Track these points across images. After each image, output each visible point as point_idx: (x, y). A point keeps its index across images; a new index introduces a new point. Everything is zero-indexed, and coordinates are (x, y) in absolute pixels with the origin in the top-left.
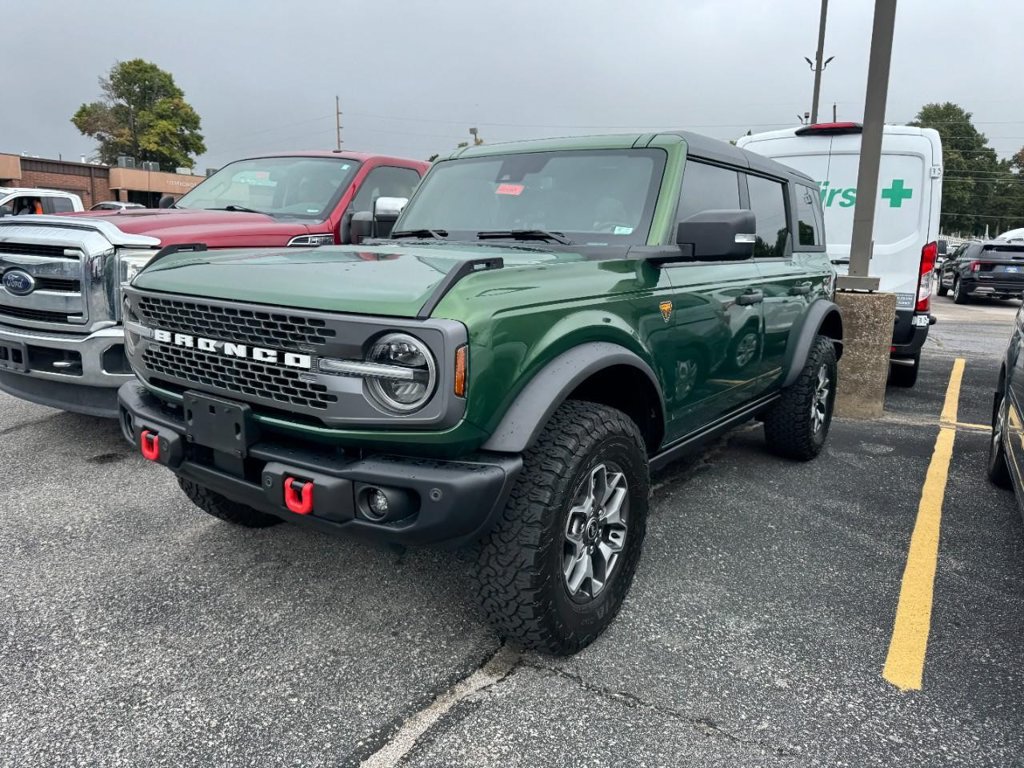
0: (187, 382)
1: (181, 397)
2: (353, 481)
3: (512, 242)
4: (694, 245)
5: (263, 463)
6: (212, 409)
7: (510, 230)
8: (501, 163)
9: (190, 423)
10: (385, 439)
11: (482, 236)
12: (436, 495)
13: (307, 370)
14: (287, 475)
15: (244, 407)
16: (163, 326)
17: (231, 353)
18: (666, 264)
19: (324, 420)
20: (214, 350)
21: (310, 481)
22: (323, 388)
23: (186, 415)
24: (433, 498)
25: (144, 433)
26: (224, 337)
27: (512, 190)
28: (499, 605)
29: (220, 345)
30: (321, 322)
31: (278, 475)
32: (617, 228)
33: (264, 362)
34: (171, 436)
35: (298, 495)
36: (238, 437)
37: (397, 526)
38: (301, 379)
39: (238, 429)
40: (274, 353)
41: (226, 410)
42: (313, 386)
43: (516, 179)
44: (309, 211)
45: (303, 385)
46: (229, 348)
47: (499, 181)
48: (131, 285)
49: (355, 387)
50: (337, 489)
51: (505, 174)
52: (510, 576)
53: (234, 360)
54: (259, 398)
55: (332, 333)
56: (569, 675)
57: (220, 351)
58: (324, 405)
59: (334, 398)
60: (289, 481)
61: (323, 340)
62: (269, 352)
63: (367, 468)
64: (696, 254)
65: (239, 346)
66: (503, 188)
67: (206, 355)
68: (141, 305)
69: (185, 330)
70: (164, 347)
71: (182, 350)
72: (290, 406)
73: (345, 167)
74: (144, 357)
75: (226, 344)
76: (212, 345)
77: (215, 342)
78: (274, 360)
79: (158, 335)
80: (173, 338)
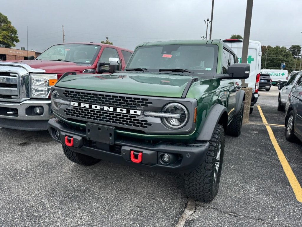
0: (86, 119)
1: (85, 125)
2: (158, 152)
3: (171, 72)
4: (233, 74)
5: (121, 146)
6: (99, 129)
7: (171, 69)
8: (162, 48)
9: (89, 133)
10: (167, 138)
11: (160, 71)
12: (188, 156)
13: (139, 115)
14: (131, 150)
15: (113, 128)
16: (74, 100)
17: (107, 110)
18: (222, 80)
19: (145, 132)
20: (99, 109)
21: (142, 152)
22: (146, 121)
23: (87, 130)
24: (187, 156)
25: (66, 137)
26: (104, 104)
27: (168, 56)
28: (196, 189)
29: (102, 107)
30: (147, 100)
31: (128, 150)
32: (206, 68)
33: (121, 113)
34: (79, 138)
35: (136, 157)
36: (111, 138)
37: (173, 166)
38: (137, 118)
39: (111, 135)
40: (125, 110)
41: (107, 129)
42: (141, 121)
43: (169, 53)
44: (86, 62)
45: (138, 120)
46: (106, 108)
47: (163, 53)
48: (55, 86)
49: (158, 121)
50: (152, 155)
51: (164, 51)
52: (202, 180)
53: (108, 112)
54: (118, 125)
55: (151, 103)
56: (213, 208)
57: (102, 109)
58: (146, 127)
59: (150, 125)
60: (132, 152)
61: (147, 106)
62: (123, 109)
63: (162, 147)
64: (234, 77)
65: (110, 108)
66: (165, 56)
67: (96, 111)
68: (64, 93)
69: (86, 102)
70: (75, 108)
71: (84, 109)
72: (132, 127)
73: (96, 48)
74: (65, 111)
75: (105, 107)
76: (99, 107)
77: (100, 106)
78: (125, 112)
79: (72, 103)
80: (79, 105)
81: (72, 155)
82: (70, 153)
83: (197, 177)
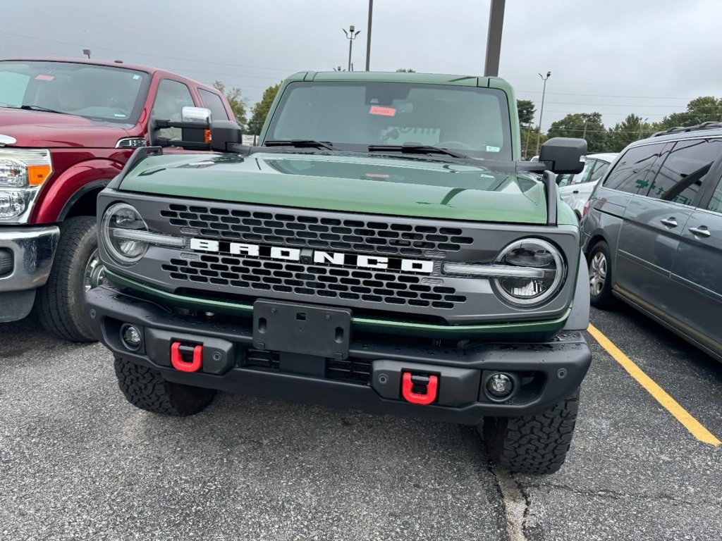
0: (250, 291)
1: (252, 307)
2: (482, 370)
3: (401, 154)
4: (554, 162)
5: (370, 360)
6: (300, 317)
9: (262, 331)
11: (372, 149)
12: (562, 374)
13: (428, 274)
14: (404, 371)
15: (345, 312)
16: (205, 235)
17: (322, 261)
19: (446, 319)
20: (297, 259)
21: (438, 375)
22: (452, 290)
23: (256, 323)
24: (559, 376)
25: (175, 345)
26: (317, 245)
27: (385, 112)
29: (308, 253)
30: (458, 231)
31: (397, 372)
32: (488, 147)
33: (369, 269)
34: (226, 346)
36: (338, 341)
37: (517, 403)
38: (421, 283)
39: (339, 331)
40: (386, 260)
41: (328, 316)
42: (436, 289)
43: (386, 102)
45: (427, 288)
46: (320, 257)
47: (368, 103)
48: (118, 190)
49: (484, 287)
50: (467, 380)
51: (374, 98)
53: (328, 268)
54: (361, 303)
55: (470, 240)
58: (451, 306)
59: (462, 298)
60: (407, 376)
61: (457, 247)
62: (379, 259)
64: (555, 169)
65: (335, 254)
66: (376, 110)
67: (284, 264)
68: (164, 213)
69: (249, 238)
70: (208, 256)
71: (241, 259)
72: (406, 308)
73: (136, 77)
74: (166, 267)
75: (316, 252)
76: (295, 254)
77: (298, 251)
78: (385, 266)
79: (196, 244)
80: (224, 247)
81: (152, 393)
82: (146, 388)
83: (543, 420)
